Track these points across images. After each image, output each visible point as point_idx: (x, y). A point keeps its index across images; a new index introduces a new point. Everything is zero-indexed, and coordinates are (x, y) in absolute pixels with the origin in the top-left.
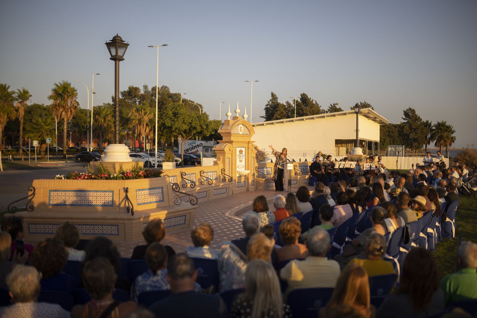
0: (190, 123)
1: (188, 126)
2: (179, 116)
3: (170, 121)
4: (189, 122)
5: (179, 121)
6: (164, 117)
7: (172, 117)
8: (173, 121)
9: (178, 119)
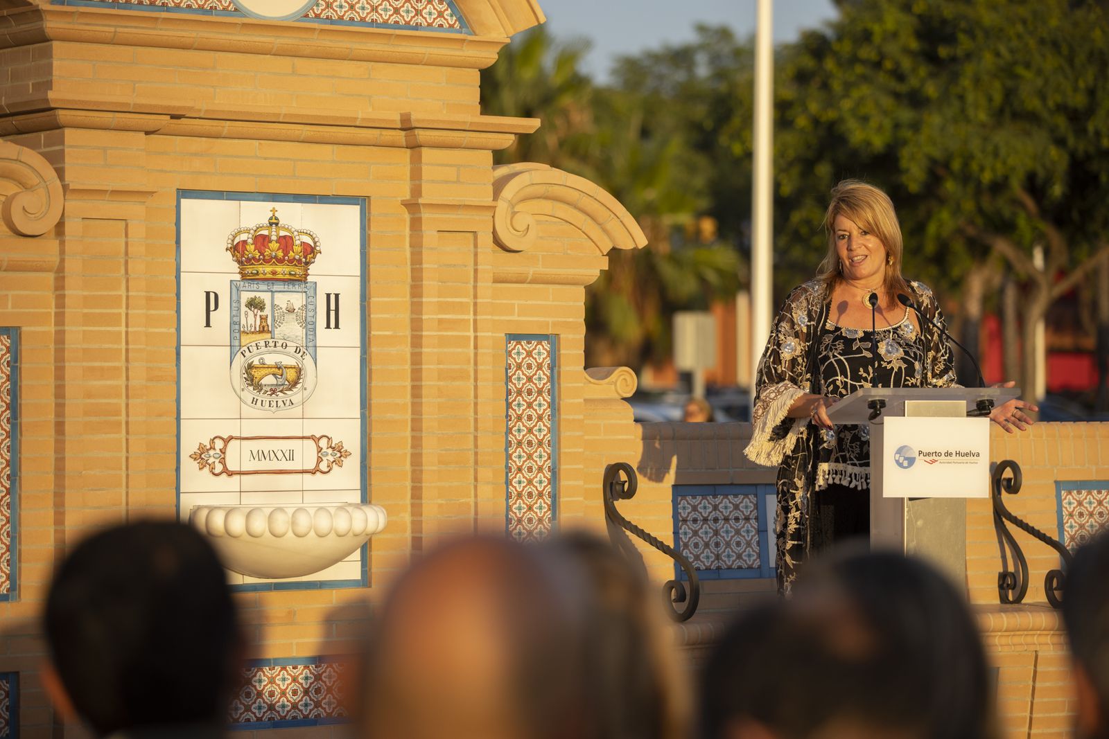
0: (1077, 118)
1: (1060, 142)
2: (968, 56)
3: (887, 102)
4: (1062, 108)
5: (961, 98)
6: (840, 64)
7: (906, 64)
8: (916, 100)
9: (955, 77)
